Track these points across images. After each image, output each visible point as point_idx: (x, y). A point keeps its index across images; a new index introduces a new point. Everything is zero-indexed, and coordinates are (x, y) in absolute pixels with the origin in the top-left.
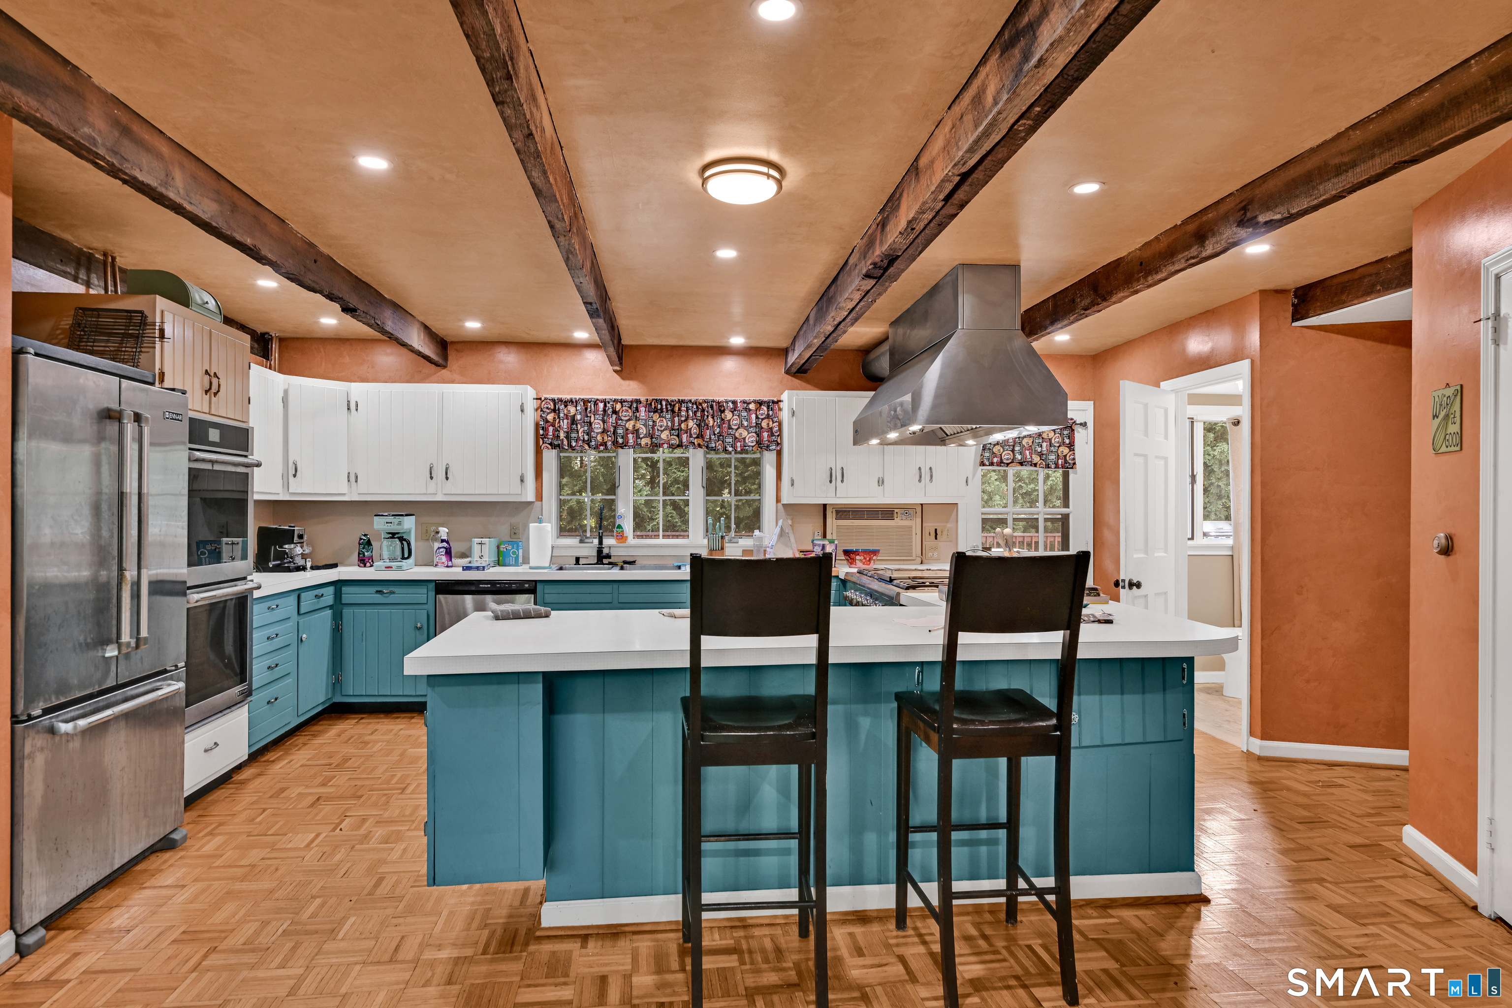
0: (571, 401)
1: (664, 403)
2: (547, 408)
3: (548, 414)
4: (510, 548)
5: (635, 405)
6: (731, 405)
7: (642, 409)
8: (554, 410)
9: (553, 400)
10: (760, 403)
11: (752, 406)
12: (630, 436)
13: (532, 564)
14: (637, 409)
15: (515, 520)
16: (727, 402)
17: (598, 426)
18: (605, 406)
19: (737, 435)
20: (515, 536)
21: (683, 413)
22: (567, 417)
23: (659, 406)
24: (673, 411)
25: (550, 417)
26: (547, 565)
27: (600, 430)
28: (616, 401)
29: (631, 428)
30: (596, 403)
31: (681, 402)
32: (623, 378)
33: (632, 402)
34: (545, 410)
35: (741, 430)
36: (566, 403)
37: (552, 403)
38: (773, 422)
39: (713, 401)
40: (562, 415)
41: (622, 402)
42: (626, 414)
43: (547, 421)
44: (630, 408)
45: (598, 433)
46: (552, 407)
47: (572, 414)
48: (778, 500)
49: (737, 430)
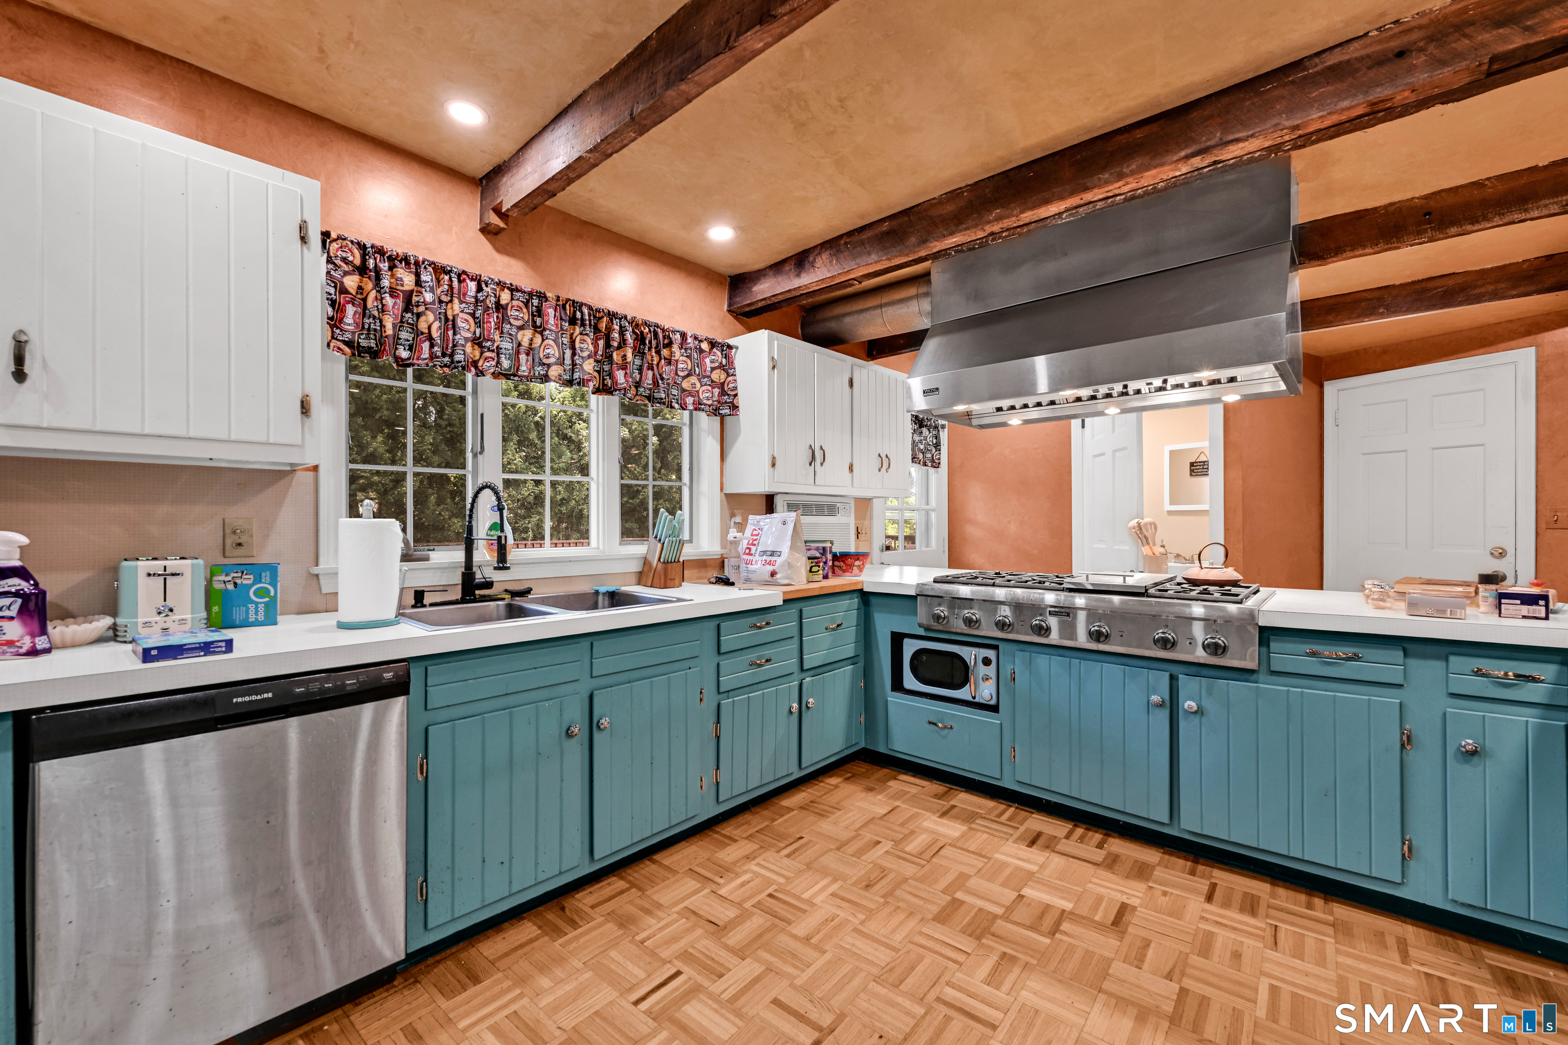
0: (406, 260)
1: (586, 311)
2: (344, 260)
3: (346, 273)
4: (248, 580)
5: (535, 302)
6: (678, 336)
7: (551, 312)
8: (362, 270)
9: (362, 247)
10: (713, 344)
11: (705, 346)
12: (523, 357)
13: (346, 614)
14: (539, 312)
15: (237, 514)
16: (674, 332)
17: (466, 328)
18: (479, 289)
19: (685, 385)
20: (240, 551)
21: (616, 335)
22: (393, 292)
23: (578, 315)
24: (596, 329)
25: (351, 282)
26: (391, 614)
27: (469, 335)
28: (501, 285)
29: (525, 343)
30: (462, 276)
31: (612, 316)
32: (498, 250)
33: (531, 294)
34: (338, 262)
35: (693, 379)
36: (394, 260)
37: (357, 253)
38: (728, 375)
39: (657, 326)
40: (386, 283)
41: (513, 290)
42: (518, 315)
43: (344, 291)
44: (526, 304)
45: (466, 339)
46: (358, 261)
47: (406, 288)
48: (722, 490)
49: (684, 378)
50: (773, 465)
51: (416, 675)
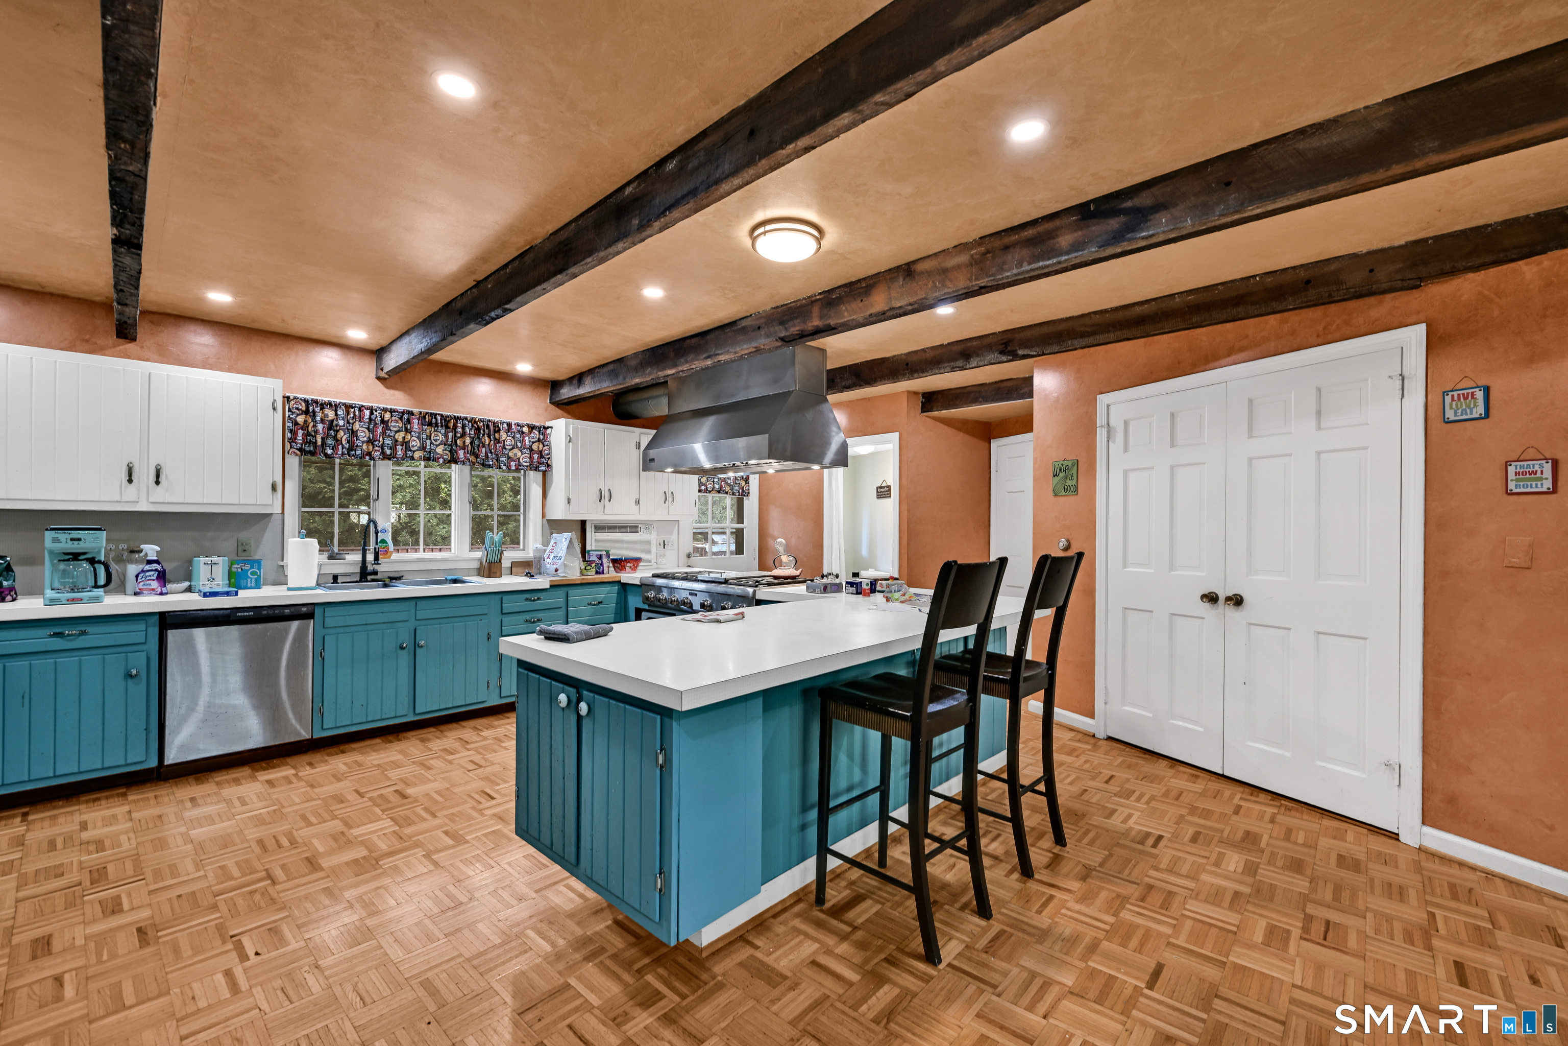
0: (330, 404)
1: (439, 418)
2: (297, 409)
3: (298, 415)
4: (247, 567)
5: (406, 416)
6: (505, 425)
7: (416, 421)
8: (306, 412)
9: (306, 401)
10: (532, 428)
11: (525, 429)
12: (399, 447)
13: (290, 585)
14: (409, 421)
15: (244, 535)
16: (502, 423)
17: (363, 435)
18: (372, 413)
19: (511, 454)
20: (245, 554)
21: (459, 430)
22: (322, 421)
23: (434, 420)
24: (447, 427)
25: (301, 419)
26: (313, 584)
27: (365, 439)
28: (385, 410)
29: (400, 439)
30: (361, 408)
31: (457, 419)
32: (387, 387)
33: (403, 413)
34: (294, 410)
35: (516, 451)
36: (323, 406)
37: (303, 404)
38: (544, 446)
39: (489, 421)
40: (318, 418)
41: (392, 411)
42: (395, 425)
43: (296, 424)
44: (401, 419)
45: (363, 442)
46: (304, 408)
47: (330, 419)
48: (543, 516)
49: (510, 450)
50: (569, 502)
51: (318, 612)
